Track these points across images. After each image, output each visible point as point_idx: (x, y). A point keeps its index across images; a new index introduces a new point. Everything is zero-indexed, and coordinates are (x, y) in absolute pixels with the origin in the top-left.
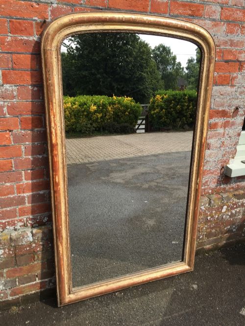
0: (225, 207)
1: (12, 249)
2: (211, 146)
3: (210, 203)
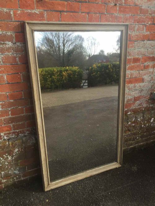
0: (153, 119)
1: (23, 148)
2: (145, 80)
3: (143, 116)
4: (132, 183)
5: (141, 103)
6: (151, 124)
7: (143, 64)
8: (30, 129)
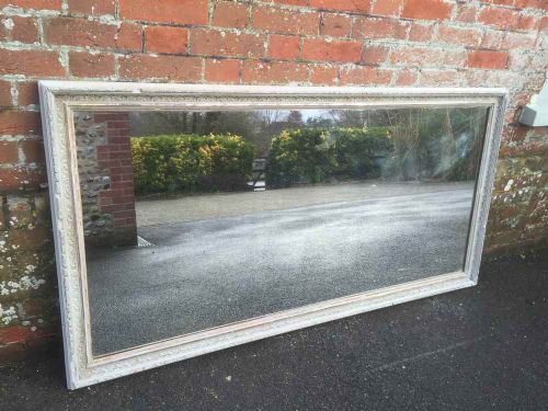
0: (511, 182)
2: (513, 62)
6: (503, 198)
7: (518, 10)
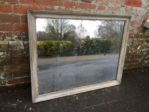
0: (140, 46)
1: (9, 53)
2: (142, 5)
3: (133, 42)
4: (114, 101)
5: (133, 29)
6: (137, 52)
8: (19, 33)
